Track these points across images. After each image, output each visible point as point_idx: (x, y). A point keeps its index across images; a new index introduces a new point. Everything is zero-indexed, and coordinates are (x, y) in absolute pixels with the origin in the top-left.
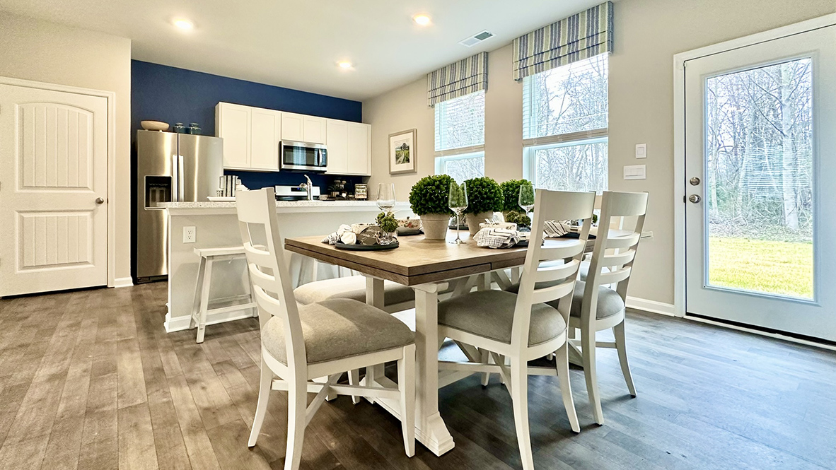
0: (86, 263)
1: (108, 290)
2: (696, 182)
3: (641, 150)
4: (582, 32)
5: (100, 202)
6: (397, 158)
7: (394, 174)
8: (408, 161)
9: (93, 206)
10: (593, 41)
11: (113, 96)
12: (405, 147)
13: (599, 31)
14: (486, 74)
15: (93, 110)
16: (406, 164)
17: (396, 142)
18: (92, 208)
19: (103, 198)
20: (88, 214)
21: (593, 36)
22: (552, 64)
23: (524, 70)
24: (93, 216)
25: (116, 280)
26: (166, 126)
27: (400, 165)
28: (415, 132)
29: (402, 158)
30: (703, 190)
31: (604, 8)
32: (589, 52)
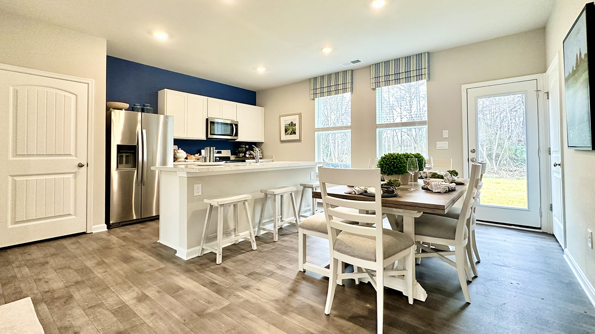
0: (70, 215)
1: (87, 235)
2: (473, 151)
3: (446, 134)
4: (413, 66)
5: (81, 166)
6: (286, 131)
7: (283, 142)
8: (295, 133)
9: (77, 169)
10: (419, 72)
11: (92, 82)
12: (292, 124)
13: (423, 68)
14: (352, 83)
15: (76, 93)
16: (293, 135)
17: (285, 121)
18: (74, 171)
19: (84, 162)
20: (71, 176)
21: (419, 69)
22: (395, 82)
23: (378, 84)
24: (75, 177)
25: (93, 227)
26: (127, 106)
27: (288, 136)
28: (300, 115)
29: (289, 132)
30: (477, 155)
31: (425, 55)
32: (417, 78)
